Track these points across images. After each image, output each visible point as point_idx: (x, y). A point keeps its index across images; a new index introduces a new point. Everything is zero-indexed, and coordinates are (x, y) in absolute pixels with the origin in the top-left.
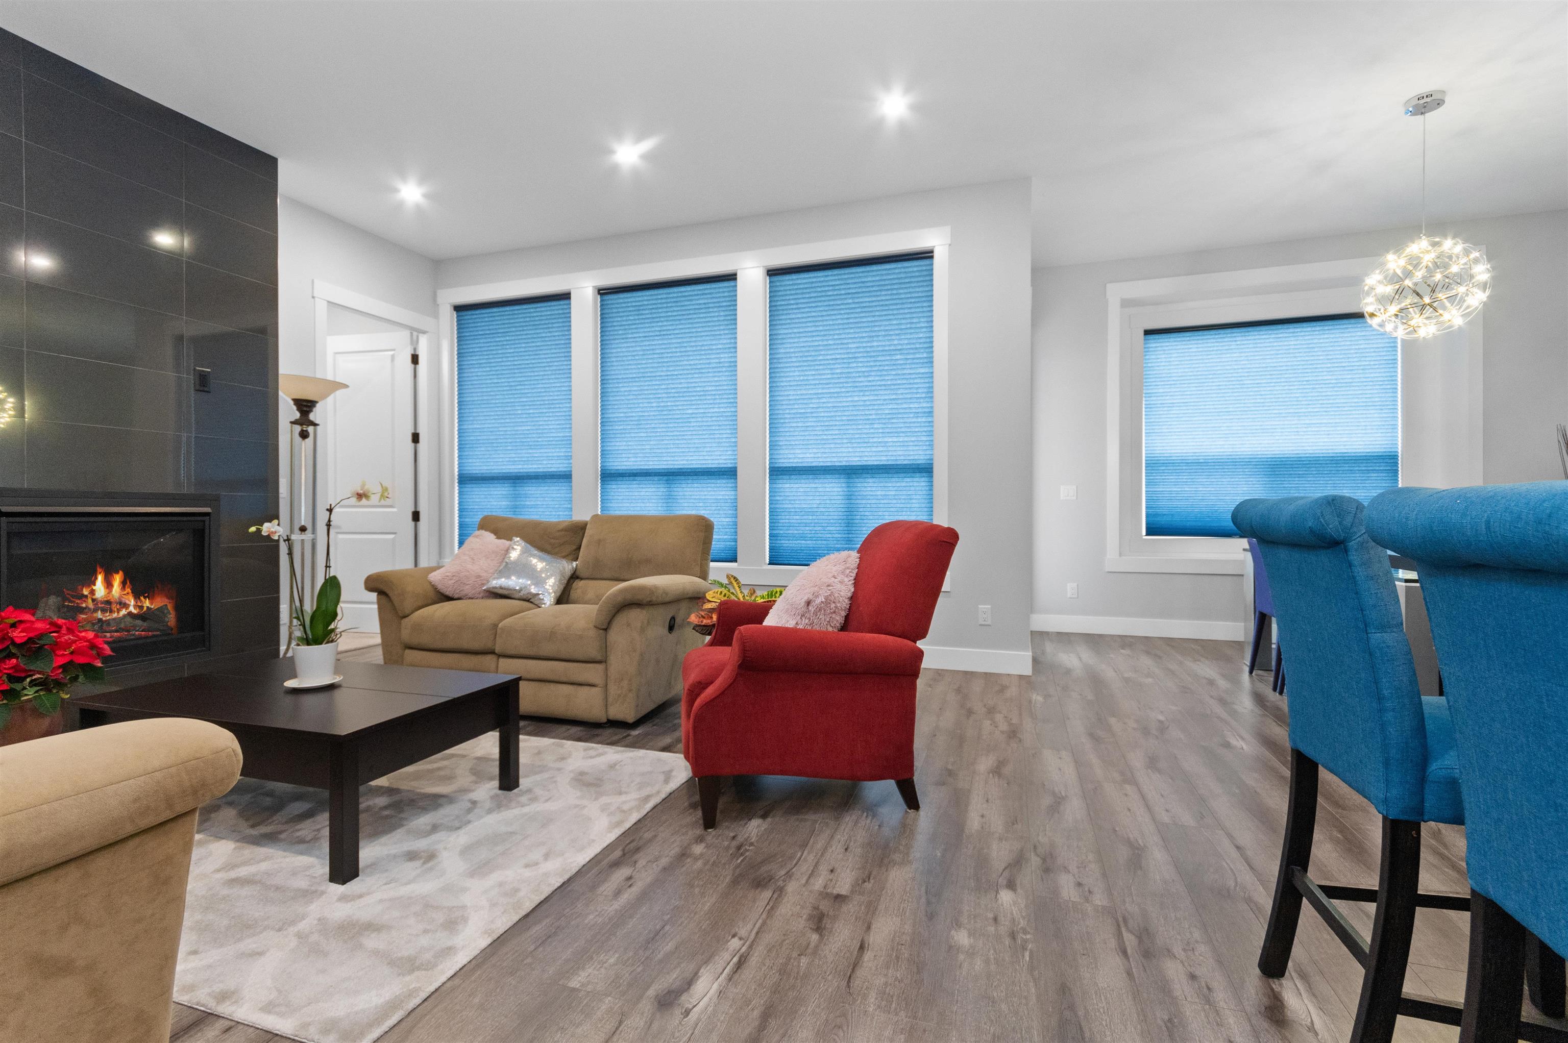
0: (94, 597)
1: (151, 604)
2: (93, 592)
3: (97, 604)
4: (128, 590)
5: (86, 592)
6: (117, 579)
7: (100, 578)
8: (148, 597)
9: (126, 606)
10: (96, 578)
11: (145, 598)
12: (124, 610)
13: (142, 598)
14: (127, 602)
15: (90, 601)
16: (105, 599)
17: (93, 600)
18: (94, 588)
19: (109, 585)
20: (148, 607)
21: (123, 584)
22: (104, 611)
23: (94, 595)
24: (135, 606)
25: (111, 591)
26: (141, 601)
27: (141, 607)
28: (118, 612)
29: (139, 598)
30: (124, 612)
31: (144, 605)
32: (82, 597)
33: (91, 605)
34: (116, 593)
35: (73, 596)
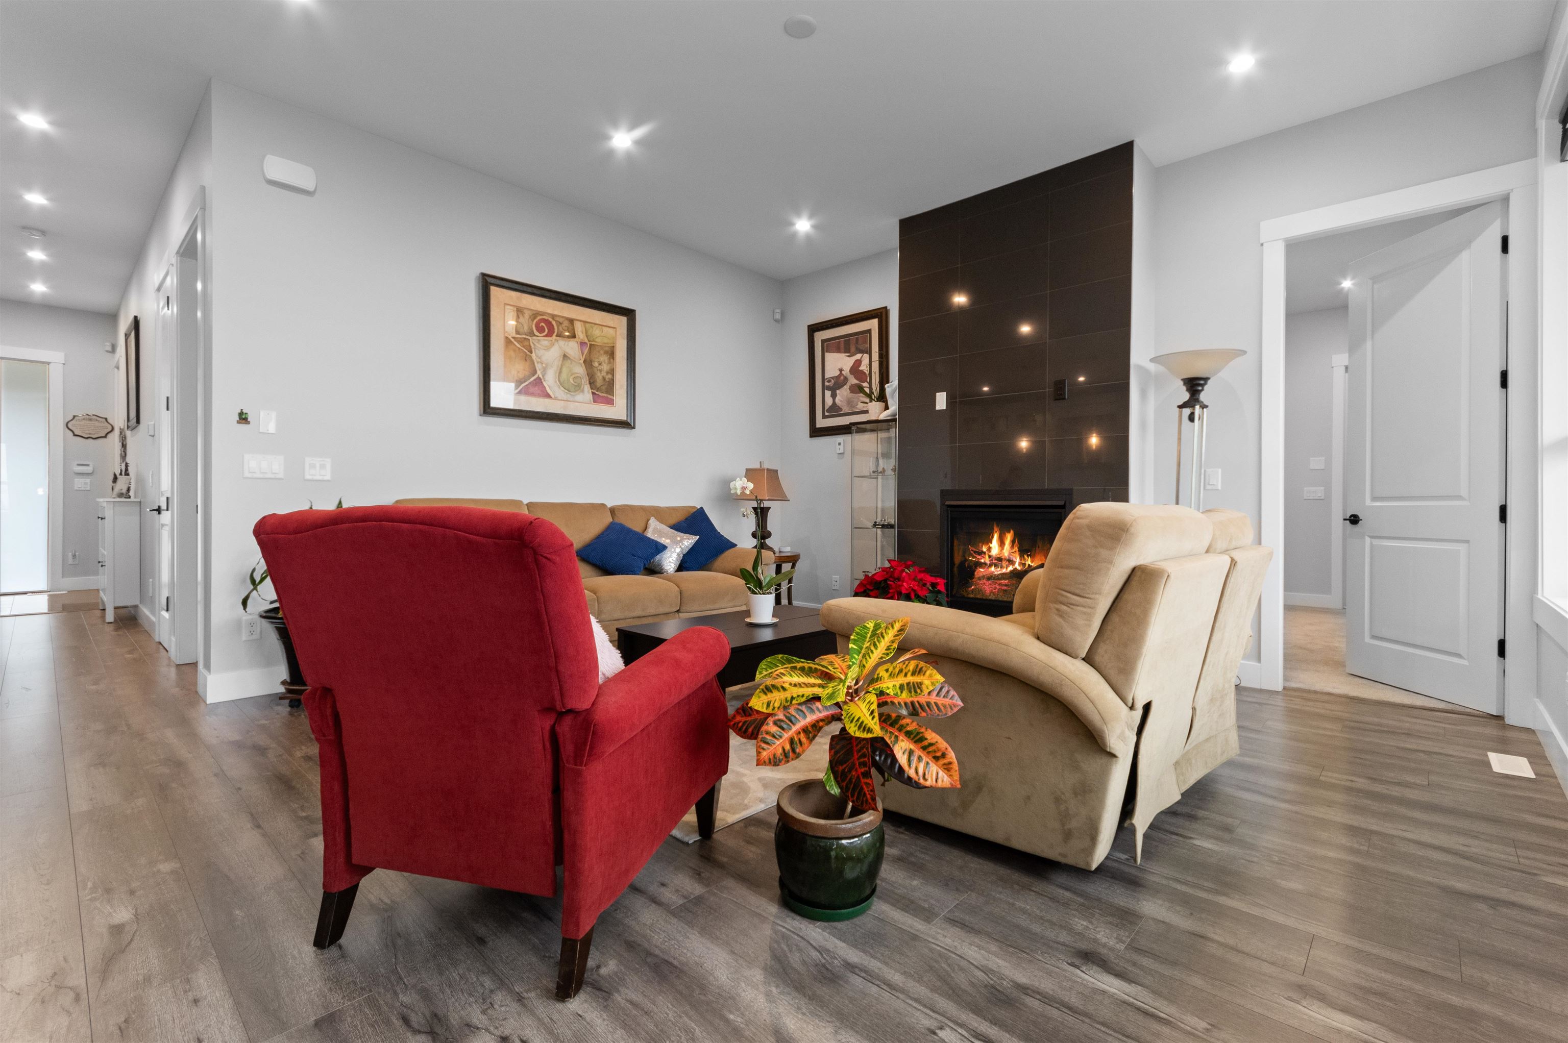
0: (990, 554)
1: (1032, 562)
2: (989, 549)
3: (992, 560)
4: (1016, 549)
5: (984, 549)
6: (1009, 537)
7: (996, 536)
8: (1030, 555)
9: (1011, 562)
10: (993, 537)
11: (1028, 556)
12: (1011, 566)
13: (1026, 556)
14: (1014, 560)
15: (987, 557)
16: (998, 556)
17: (990, 557)
18: (991, 545)
19: (1002, 543)
20: (1029, 565)
21: (1013, 542)
22: (996, 566)
23: (990, 551)
24: (1020, 564)
25: (1003, 549)
26: (1024, 559)
27: (1024, 565)
28: (1007, 568)
29: (1024, 557)
30: (1011, 568)
31: (1027, 563)
32: (981, 553)
33: (987, 560)
34: (1006, 552)
35: (975, 552)
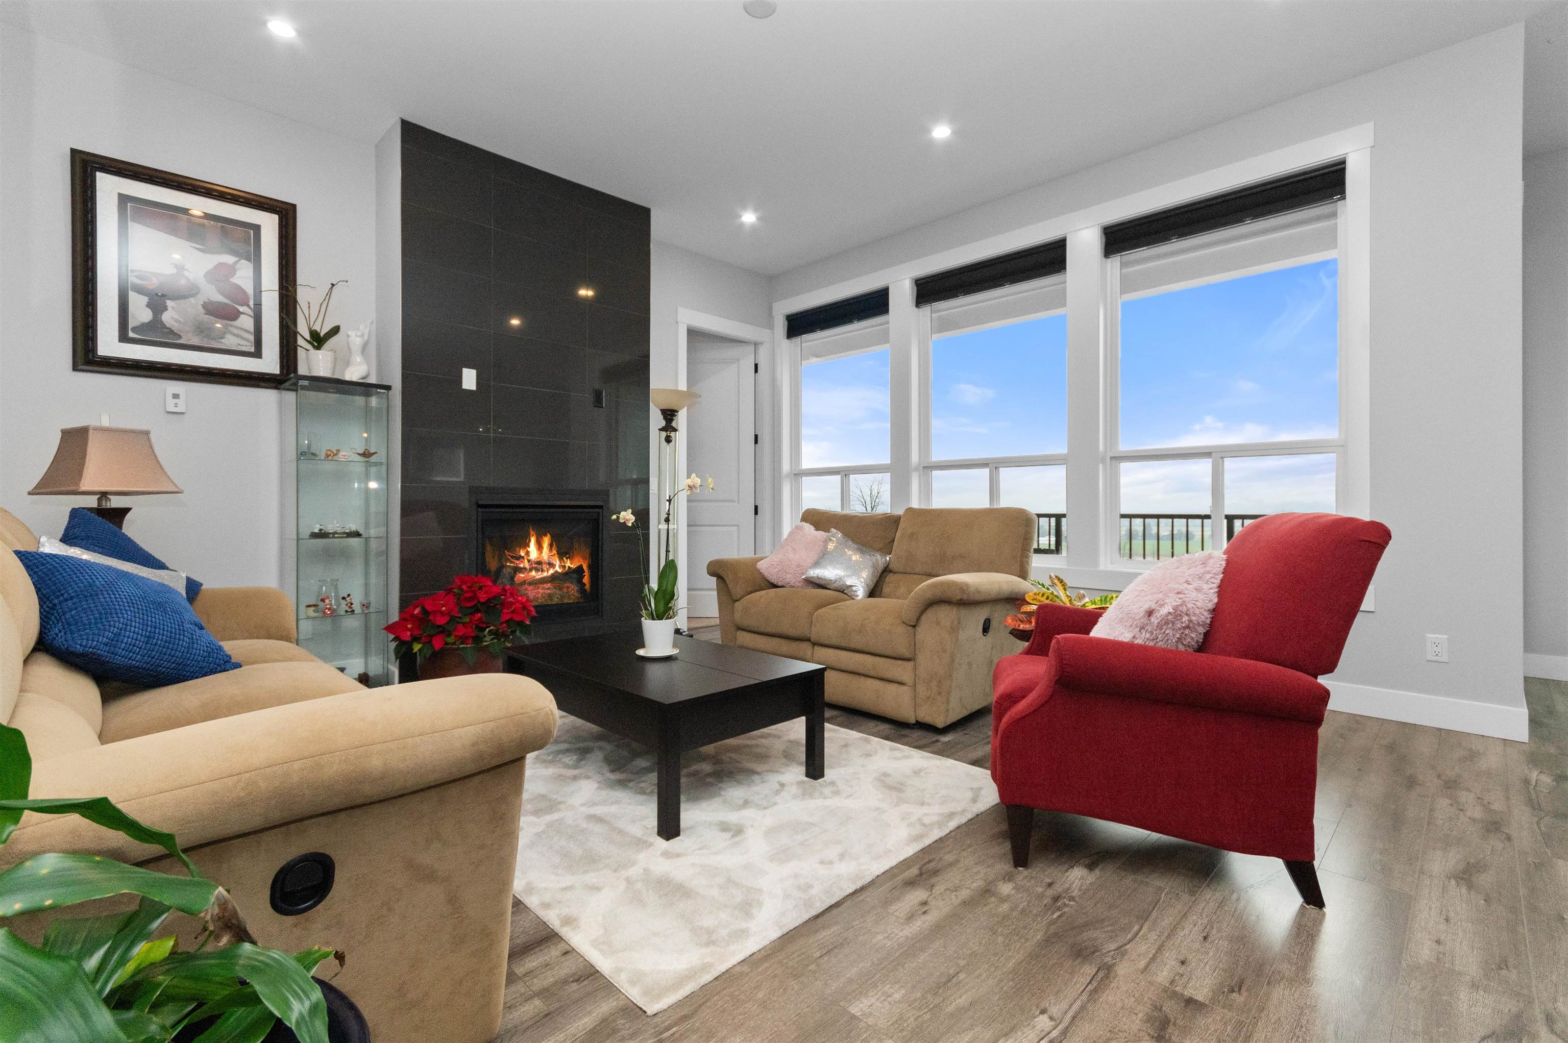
0: (529, 558)
1: (571, 564)
2: (528, 553)
3: (531, 564)
4: (555, 552)
5: (522, 553)
6: (546, 541)
7: (533, 540)
8: (569, 557)
9: (551, 565)
10: (530, 541)
11: (567, 558)
12: (552, 569)
13: (565, 559)
14: (554, 562)
15: (526, 561)
16: (538, 560)
17: (529, 561)
18: (529, 549)
19: (540, 547)
20: (569, 567)
21: (551, 546)
22: (537, 570)
23: (529, 556)
24: (560, 566)
25: (541, 553)
26: (564, 562)
27: (564, 567)
28: (548, 572)
29: (563, 559)
30: (551, 571)
31: (567, 565)
32: (520, 558)
33: (527, 565)
34: (546, 554)
35: (512, 557)
